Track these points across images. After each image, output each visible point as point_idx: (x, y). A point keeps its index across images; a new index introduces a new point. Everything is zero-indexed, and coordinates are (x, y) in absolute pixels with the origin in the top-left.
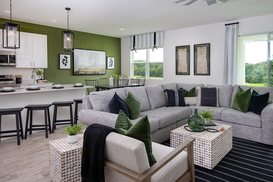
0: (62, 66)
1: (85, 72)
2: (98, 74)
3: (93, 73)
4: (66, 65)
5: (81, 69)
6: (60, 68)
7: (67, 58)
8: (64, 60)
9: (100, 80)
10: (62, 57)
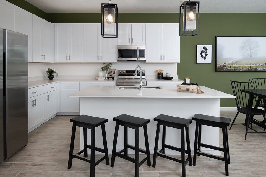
0: (200, 60)
1: (234, 68)
2: (256, 71)
3: (247, 69)
4: (205, 58)
5: (227, 63)
6: (197, 63)
7: (206, 49)
8: (202, 52)
9: (254, 80)
10: (200, 48)
